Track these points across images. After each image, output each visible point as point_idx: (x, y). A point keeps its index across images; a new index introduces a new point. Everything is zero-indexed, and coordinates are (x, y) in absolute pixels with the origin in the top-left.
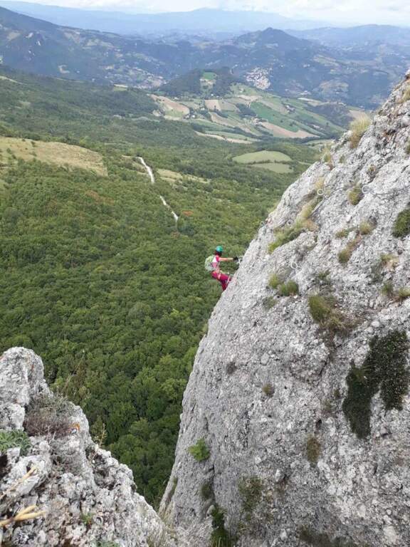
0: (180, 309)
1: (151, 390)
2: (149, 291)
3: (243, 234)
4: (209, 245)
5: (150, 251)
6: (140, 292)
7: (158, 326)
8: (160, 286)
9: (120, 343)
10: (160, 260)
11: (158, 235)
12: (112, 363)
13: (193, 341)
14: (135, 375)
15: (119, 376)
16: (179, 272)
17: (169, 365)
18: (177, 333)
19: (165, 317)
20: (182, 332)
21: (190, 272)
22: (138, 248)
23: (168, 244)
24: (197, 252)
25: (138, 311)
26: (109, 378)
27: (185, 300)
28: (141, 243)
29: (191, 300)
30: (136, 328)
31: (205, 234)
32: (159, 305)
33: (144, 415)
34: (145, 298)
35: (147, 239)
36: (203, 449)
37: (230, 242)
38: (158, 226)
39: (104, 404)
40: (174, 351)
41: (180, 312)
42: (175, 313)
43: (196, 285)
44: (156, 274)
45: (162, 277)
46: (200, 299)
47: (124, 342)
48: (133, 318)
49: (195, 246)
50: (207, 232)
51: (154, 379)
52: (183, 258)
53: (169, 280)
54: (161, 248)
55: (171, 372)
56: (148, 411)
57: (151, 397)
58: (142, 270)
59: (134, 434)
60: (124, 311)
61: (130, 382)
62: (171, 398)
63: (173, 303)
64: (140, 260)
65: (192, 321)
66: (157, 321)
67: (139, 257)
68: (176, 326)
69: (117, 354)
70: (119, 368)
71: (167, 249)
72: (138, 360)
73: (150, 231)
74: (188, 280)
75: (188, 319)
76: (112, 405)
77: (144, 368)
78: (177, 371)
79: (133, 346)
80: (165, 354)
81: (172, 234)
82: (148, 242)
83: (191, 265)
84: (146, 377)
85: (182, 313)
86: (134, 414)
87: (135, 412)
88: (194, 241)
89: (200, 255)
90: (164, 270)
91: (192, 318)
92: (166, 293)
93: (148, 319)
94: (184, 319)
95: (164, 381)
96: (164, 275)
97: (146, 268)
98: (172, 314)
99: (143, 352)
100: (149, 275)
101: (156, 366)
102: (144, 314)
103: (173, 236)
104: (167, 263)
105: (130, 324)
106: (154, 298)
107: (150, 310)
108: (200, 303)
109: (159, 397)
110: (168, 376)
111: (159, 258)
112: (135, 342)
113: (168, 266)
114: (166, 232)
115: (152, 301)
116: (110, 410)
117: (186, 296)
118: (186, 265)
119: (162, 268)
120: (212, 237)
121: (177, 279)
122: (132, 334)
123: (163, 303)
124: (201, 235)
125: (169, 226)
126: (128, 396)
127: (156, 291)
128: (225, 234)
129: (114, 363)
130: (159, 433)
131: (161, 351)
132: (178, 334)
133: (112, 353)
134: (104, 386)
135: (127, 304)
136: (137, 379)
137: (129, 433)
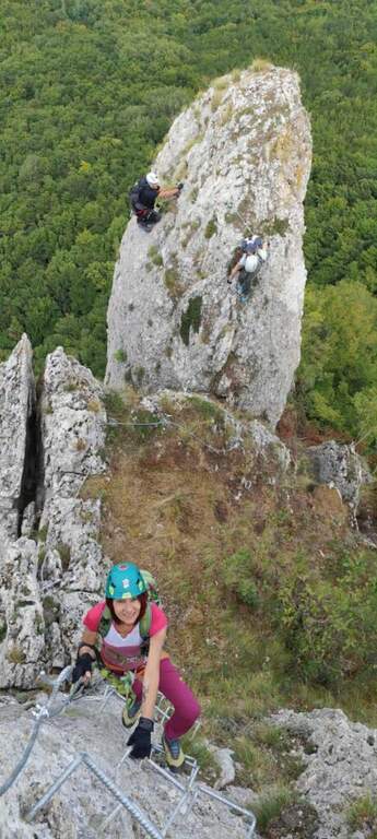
0: (92, 160)
1: (71, 278)
2: (41, 134)
3: (174, 16)
4: (120, 41)
5: (30, 63)
6: (29, 138)
7: (65, 189)
8: (56, 124)
9: (17, 220)
10: (49, 77)
11: (38, 29)
12: (13, 248)
13: (117, 209)
14: (47, 261)
15: (28, 265)
16: (81, 97)
17: (89, 244)
18: (93, 198)
19: (72, 175)
20: (100, 196)
21: (97, 95)
22: (10, 58)
23: (55, 46)
24: (103, 58)
25: (33, 168)
26: (14, 269)
27: (96, 145)
28: (13, 47)
29: (106, 145)
30: (35, 195)
31: (112, 19)
32: (60, 157)
33: (70, 310)
34: (39, 146)
35: (22, 39)
36: (122, 354)
37: (154, 32)
38: (33, 12)
39: (17, 302)
40: (93, 224)
41: (92, 164)
42: (86, 167)
43: (109, 119)
44: (47, 104)
45: (57, 108)
46: (117, 141)
47: (23, 217)
48: (26, 180)
49: (100, 45)
50: (114, 15)
51: (74, 265)
52: (85, 69)
53: (67, 112)
54: (47, 54)
55: (94, 254)
56: (73, 305)
57: (74, 289)
58: (23, 98)
59: (63, 333)
60: (12, 170)
61: (41, 271)
62: (99, 287)
63: (79, 151)
64: (19, 81)
65: (110, 177)
66: (62, 183)
67: (14, 73)
68: (90, 187)
69: (17, 235)
70: (25, 254)
71: (55, 56)
72: (47, 241)
73: (23, 22)
74: (96, 110)
75: (106, 175)
76: (27, 303)
77: (57, 251)
78: (102, 252)
79: (37, 223)
80: (82, 231)
81: (59, 25)
82: (24, 43)
83: (97, 83)
84: (62, 262)
85: (96, 167)
86: (56, 310)
87: (57, 307)
88: (95, 36)
89: (110, 62)
90: (58, 95)
91: (110, 173)
92: (67, 136)
93: (48, 180)
94: (100, 175)
95: (87, 266)
96: (59, 104)
97: (29, 94)
98: (81, 169)
99: (52, 229)
100: (35, 107)
101: (73, 247)
102: (42, 173)
103: (62, 27)
104: (61, 82)
105: (25, 190)
106: (51, 146)
107: (48, 166)
108: (120, 148)
109: (85, 287)
110: (91, 259)
111: (45, 73)
112: (38, 216)
113: (63, 87)
114: (49, 23)
115: (49, 150)
116: (25, 308)
117: (96, 138)
118: (90, 84)
119: (54, 91)
120: (124, 25)
121: (80, 110)
122: (31, 205)
123: (66, 152)
124: (108, 22)
125: (52, 10)
126: (46, 289)
127: (51, 133)
128: (145, 16)
129: (17, 248)
130: (92, 329)
131: (76, 227)
132: (95, 199)
133: (10, 234)
134: (10, 279)
135: (15, 159)
136: (51, 266)
137: (55, 333)
